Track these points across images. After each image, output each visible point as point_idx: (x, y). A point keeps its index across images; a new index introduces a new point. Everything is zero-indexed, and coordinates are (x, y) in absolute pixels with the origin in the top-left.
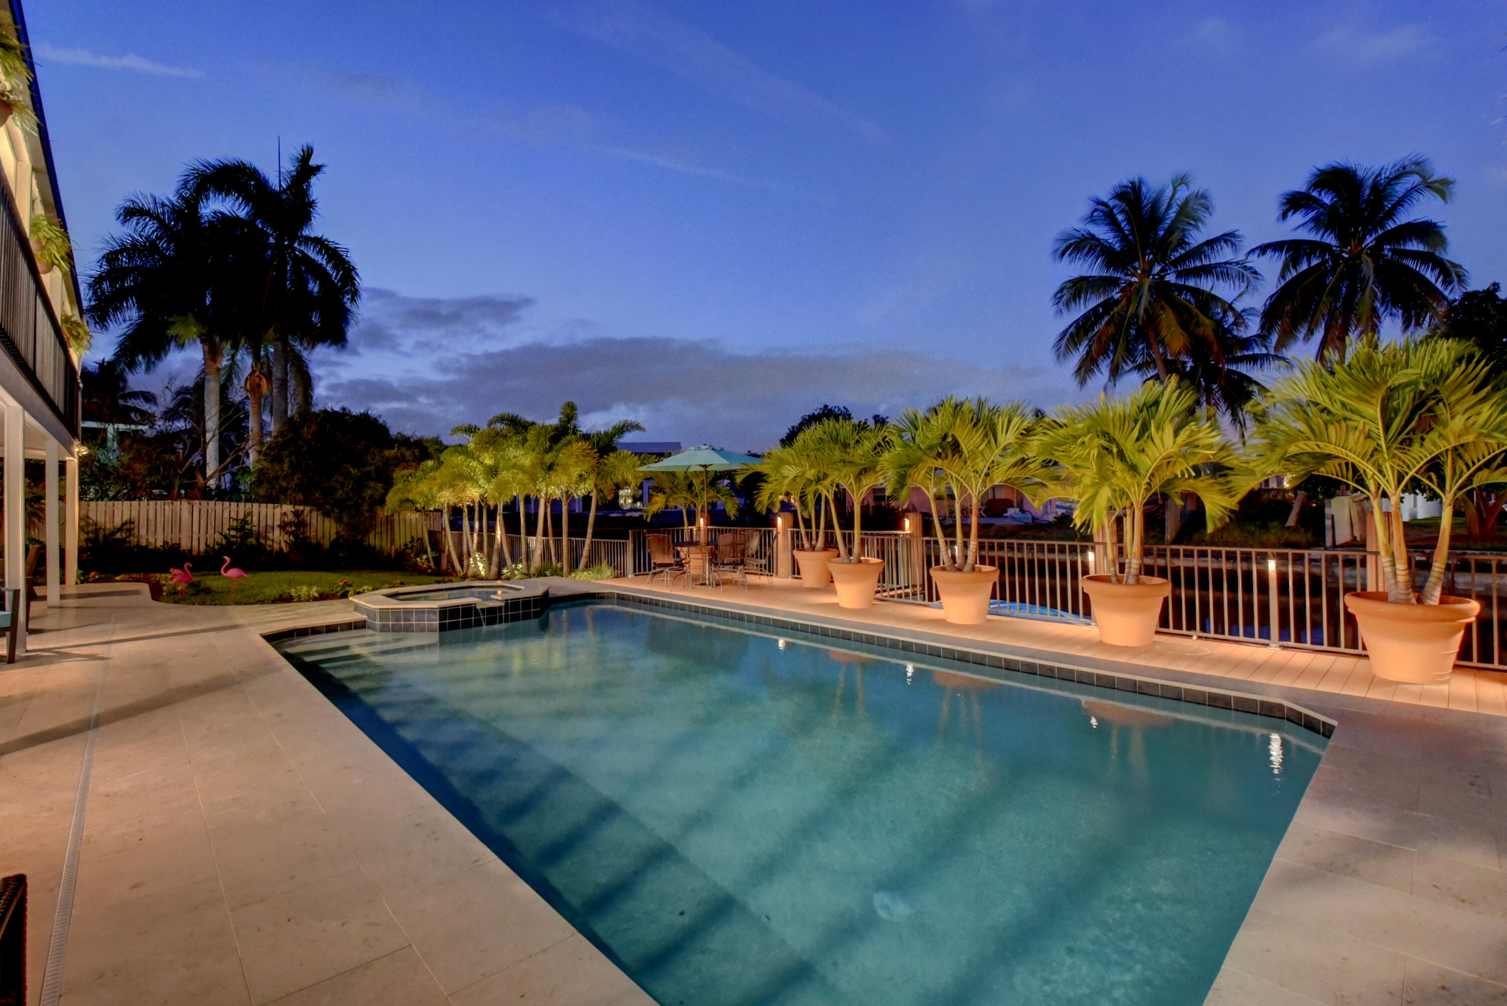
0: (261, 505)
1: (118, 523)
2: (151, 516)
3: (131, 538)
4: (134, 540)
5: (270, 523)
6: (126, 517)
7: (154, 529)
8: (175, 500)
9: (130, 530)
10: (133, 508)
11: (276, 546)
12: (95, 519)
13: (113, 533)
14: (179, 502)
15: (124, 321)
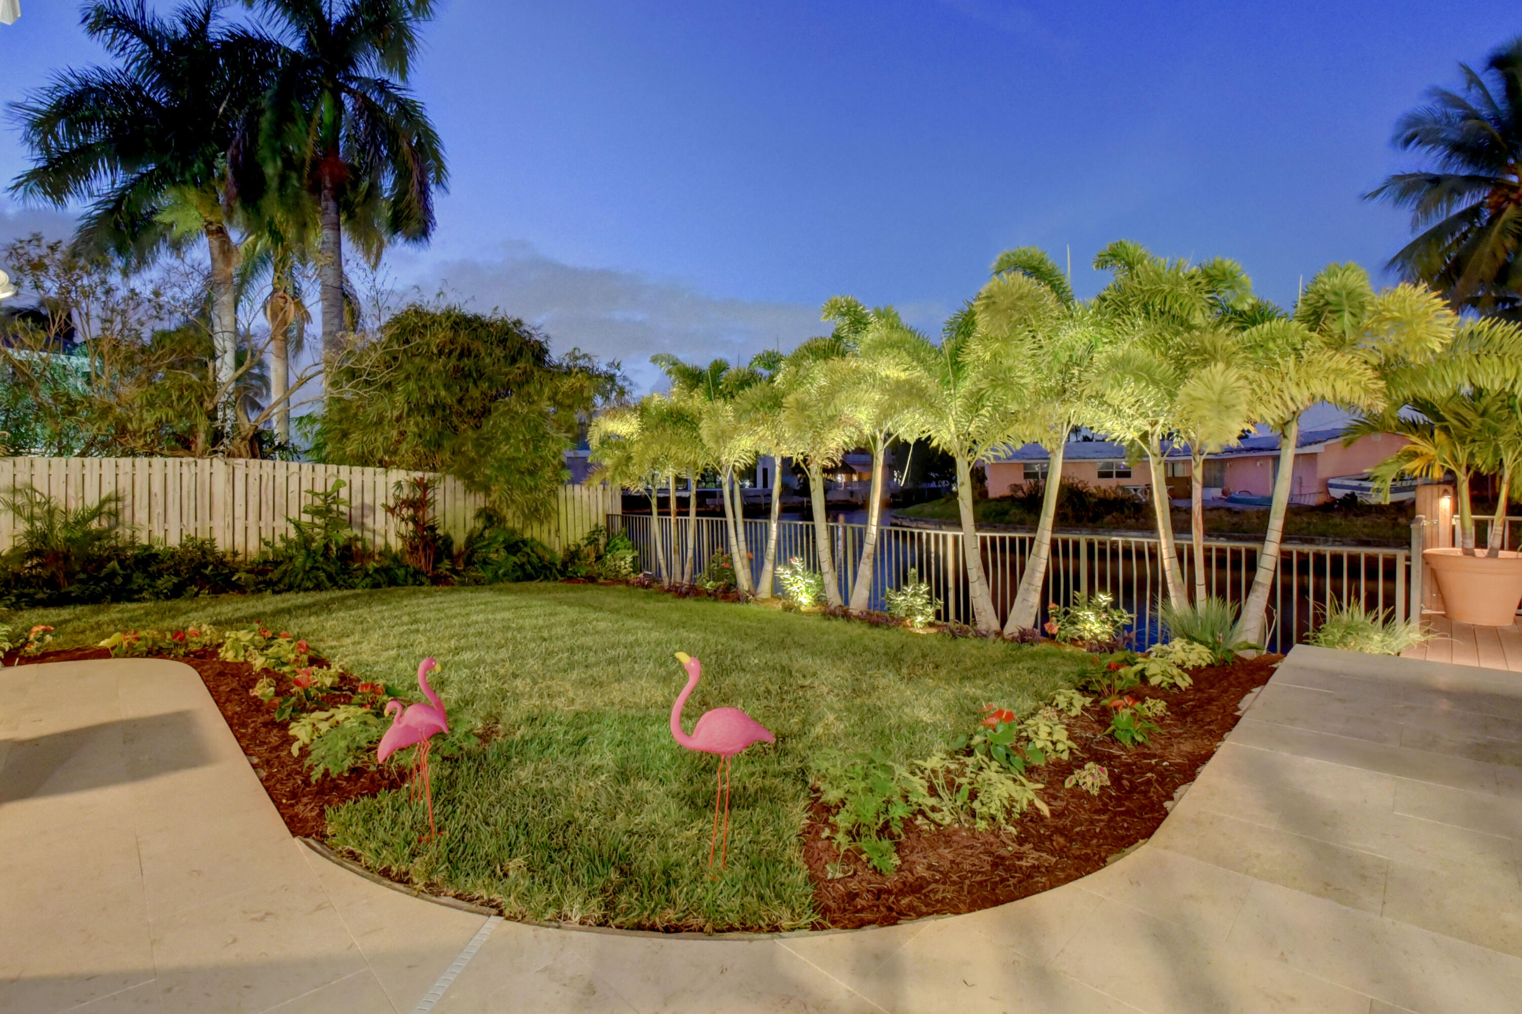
0: (354, 468)
1: (92, 501)
2: (157, 488)
3: (120, 530)
4: (125, 533)
5: (368, 500)
6: (108, 489)
7: (161, 510)
8: (201, 456)
9: (116, 514)
10: (121, 472)
11: (380, 541)
12: (46, 494)
13: (83, 521)
14: (208, 461)
15: (91, 194)
